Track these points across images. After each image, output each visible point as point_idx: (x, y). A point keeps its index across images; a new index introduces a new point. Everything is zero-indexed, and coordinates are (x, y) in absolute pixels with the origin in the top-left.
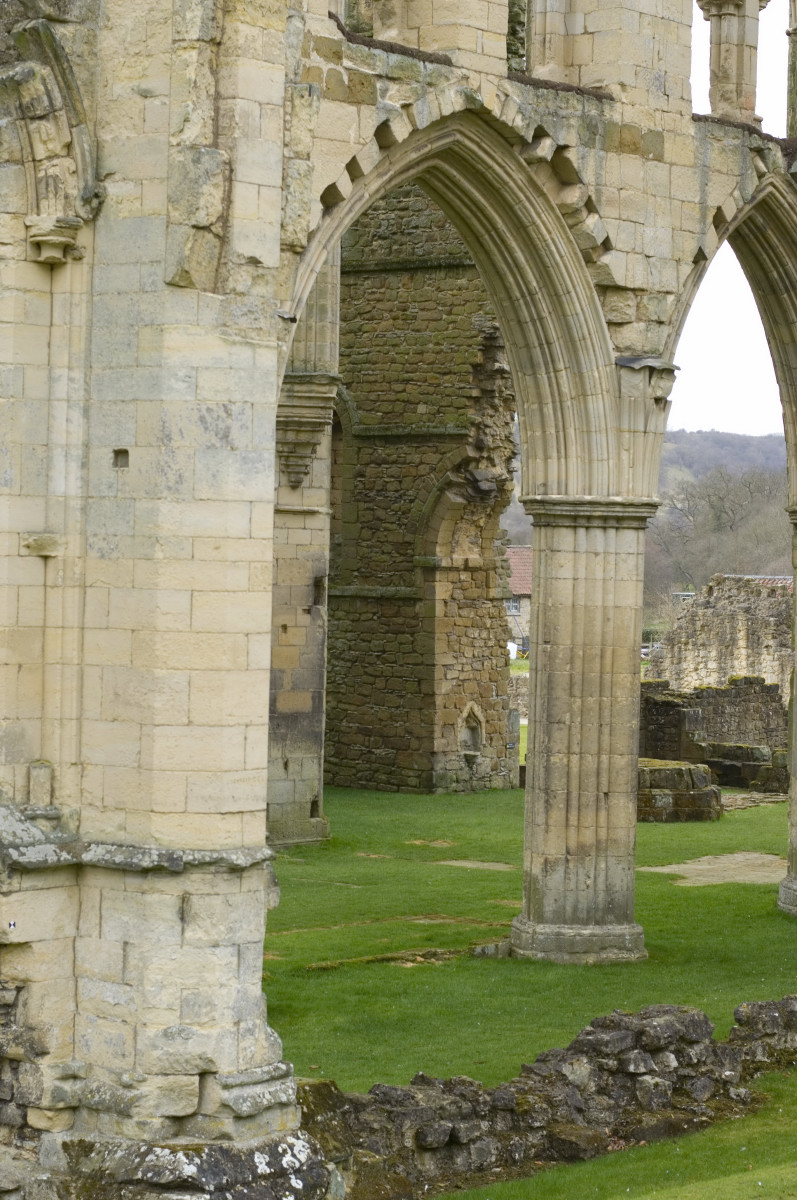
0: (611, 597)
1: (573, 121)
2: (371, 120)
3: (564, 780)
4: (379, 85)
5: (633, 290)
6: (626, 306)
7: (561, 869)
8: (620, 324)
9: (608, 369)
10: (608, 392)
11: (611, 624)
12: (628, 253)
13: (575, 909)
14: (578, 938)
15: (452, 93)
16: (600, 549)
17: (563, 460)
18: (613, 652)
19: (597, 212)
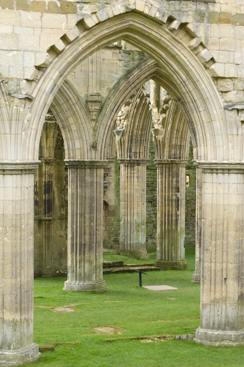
0: (226, 201)
1: (190, 13)
2: (74, 19)
3: (209, 273)
4: (78, 6)
5: (229, 78)
6: (228, 85)
7: (208, 308)
8: (226, 92)
9: (221, 110)
10: (222, 119)
11: (226, 211)
12: (225, 63)
13: (214, 324)
14: (213, 335)
15: (119, 6)
16: (222, 182)
17: (205, 147)
18: (228, 223)
19: (206, 48)
